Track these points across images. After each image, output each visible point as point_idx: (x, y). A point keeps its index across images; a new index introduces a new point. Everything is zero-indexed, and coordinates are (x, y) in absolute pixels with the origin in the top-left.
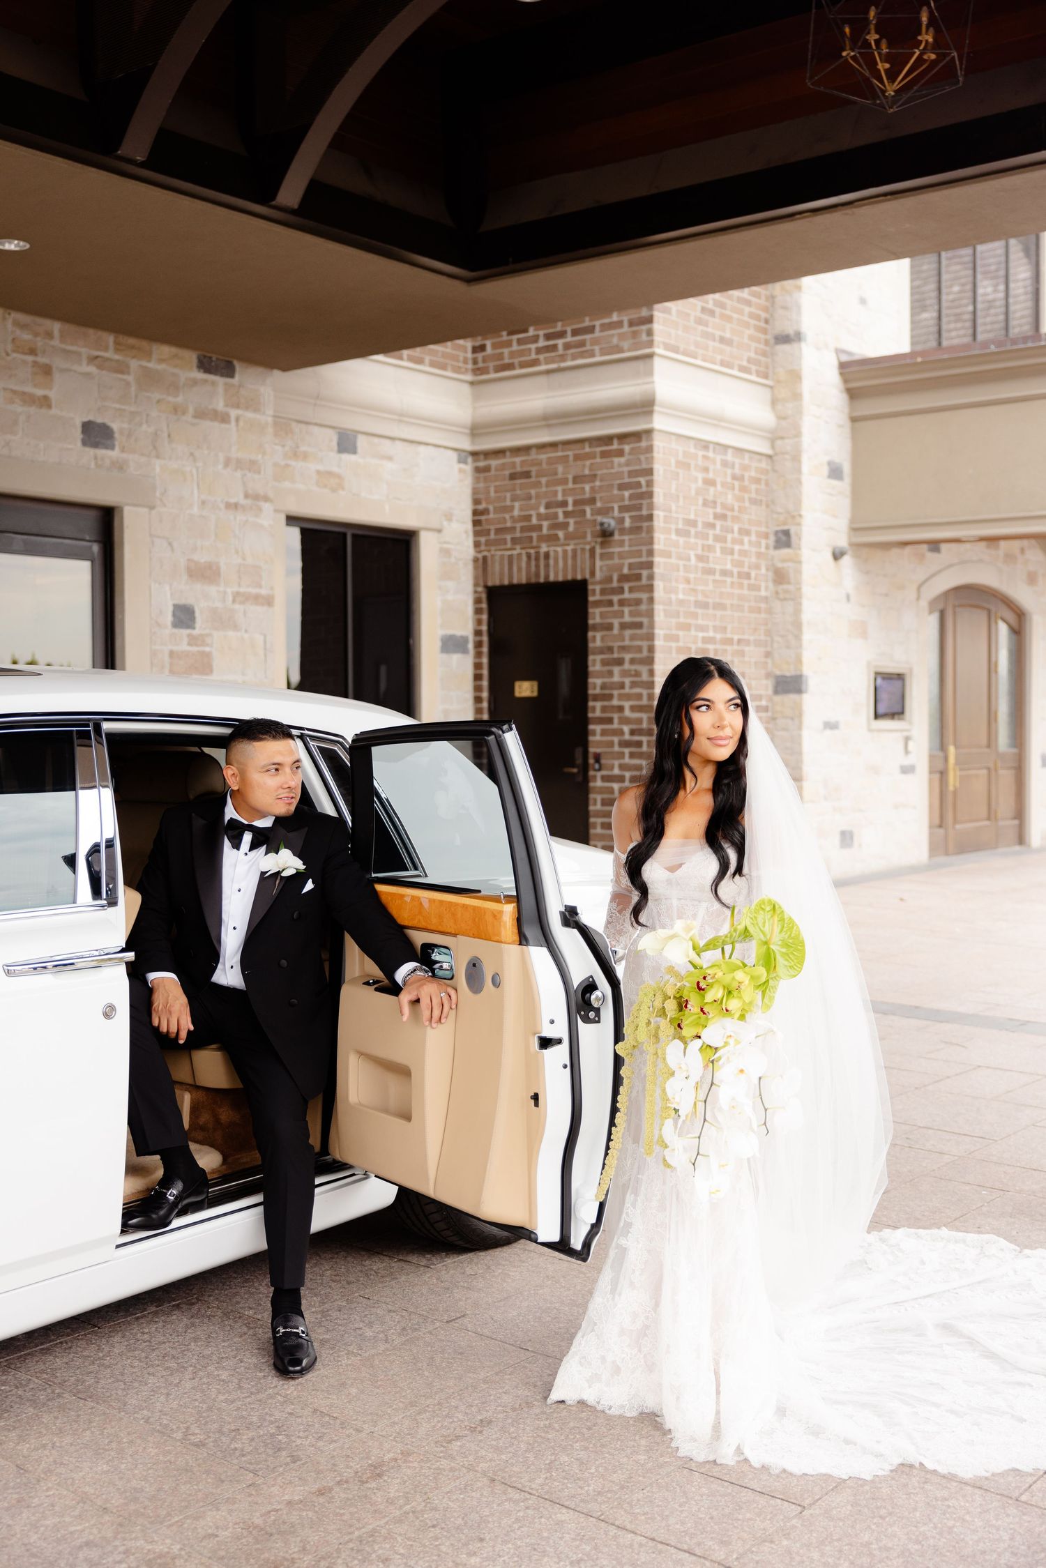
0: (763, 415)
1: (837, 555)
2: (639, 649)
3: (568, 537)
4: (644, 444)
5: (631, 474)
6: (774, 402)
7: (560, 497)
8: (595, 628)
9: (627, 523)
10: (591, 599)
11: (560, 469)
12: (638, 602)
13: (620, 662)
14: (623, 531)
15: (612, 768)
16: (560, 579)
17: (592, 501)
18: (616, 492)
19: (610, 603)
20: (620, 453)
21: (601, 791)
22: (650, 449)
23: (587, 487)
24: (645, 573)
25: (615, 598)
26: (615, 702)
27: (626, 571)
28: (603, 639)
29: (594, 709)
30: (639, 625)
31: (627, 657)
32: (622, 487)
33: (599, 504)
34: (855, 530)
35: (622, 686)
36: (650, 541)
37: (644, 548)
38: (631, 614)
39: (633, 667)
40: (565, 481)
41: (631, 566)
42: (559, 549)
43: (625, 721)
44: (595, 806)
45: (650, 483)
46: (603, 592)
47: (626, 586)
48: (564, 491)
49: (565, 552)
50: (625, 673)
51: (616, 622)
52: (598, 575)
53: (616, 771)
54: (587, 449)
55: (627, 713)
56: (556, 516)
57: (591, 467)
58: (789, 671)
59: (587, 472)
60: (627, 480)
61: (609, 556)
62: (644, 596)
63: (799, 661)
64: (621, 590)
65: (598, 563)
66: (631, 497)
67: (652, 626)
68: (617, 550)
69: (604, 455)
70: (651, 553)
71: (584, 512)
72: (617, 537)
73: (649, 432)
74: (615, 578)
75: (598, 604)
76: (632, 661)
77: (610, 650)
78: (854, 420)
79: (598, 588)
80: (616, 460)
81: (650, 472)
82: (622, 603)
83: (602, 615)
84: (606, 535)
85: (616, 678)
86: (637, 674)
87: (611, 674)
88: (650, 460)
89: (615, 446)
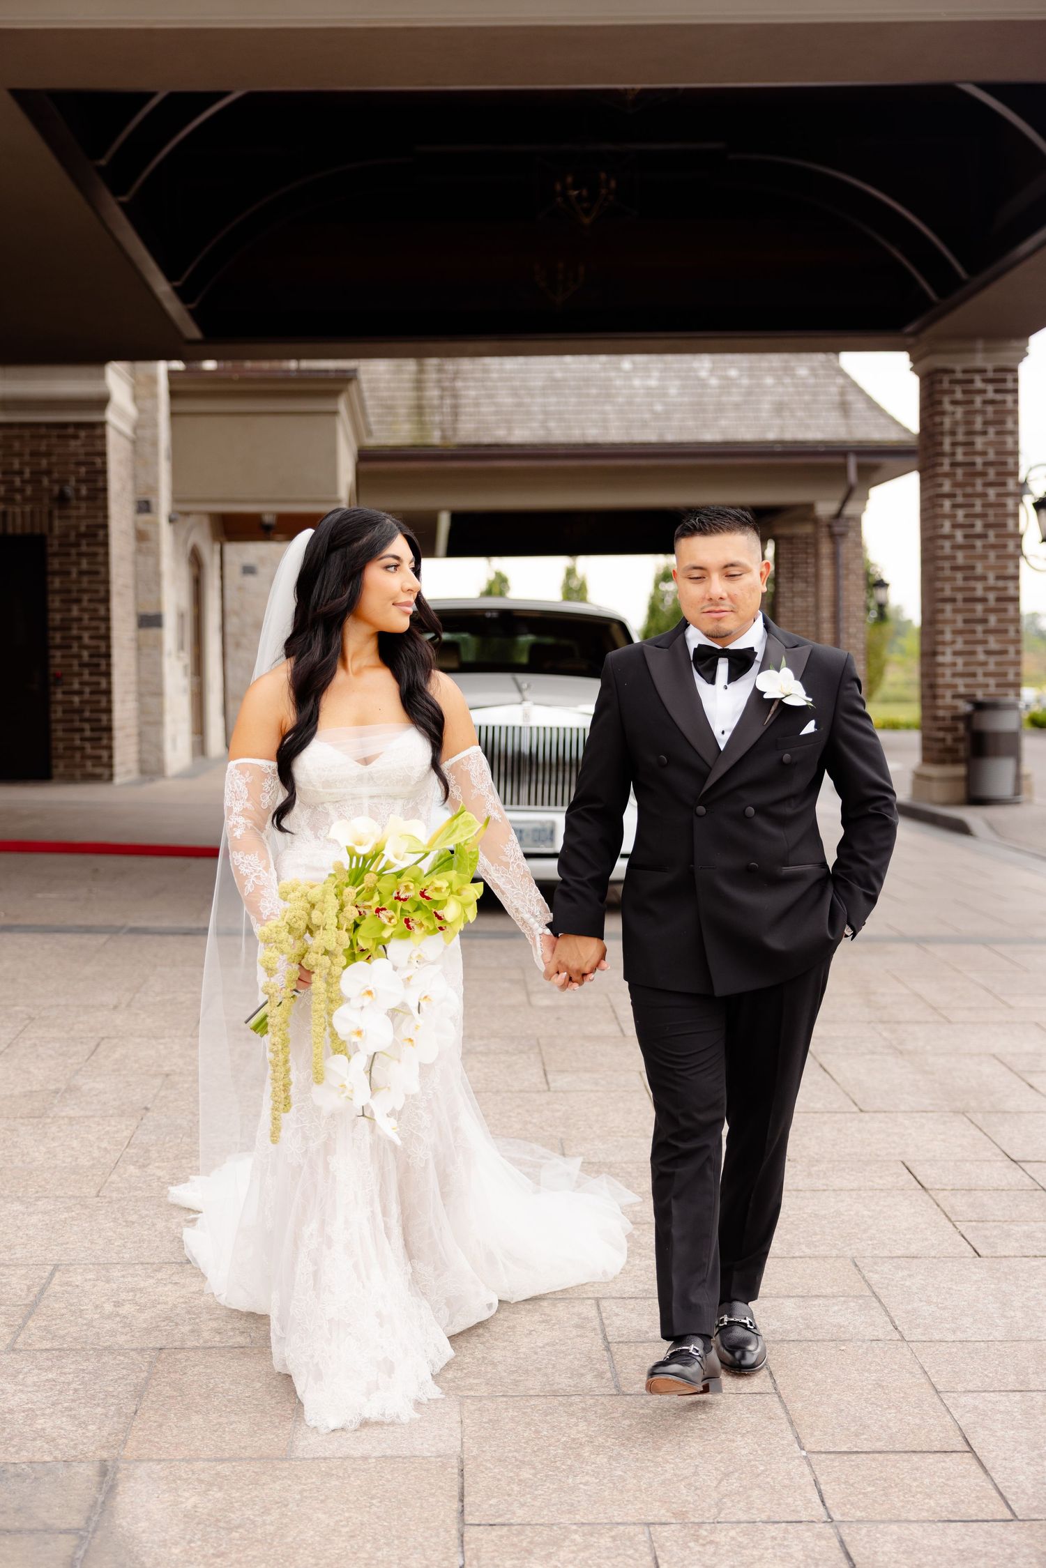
0: (131, 410)
1: (171, 521)
2: (97, 591)
3: (26, 500)
4: (98, 432)
5: (87, 454)
6: (135, 398)
7: (16, 466)
8: (55, 573)
9: (84, 492)
10: (50, 550)
11: (17, 445)
12: (95, 555)
13: (78, 601)
14: (79, 498)
15: (71, 684)
16: (19, 531)
17: (48, 473)
18: (72, 467)
19: (68, 554)
20: (76, 437)
21: (62, 702)
22: (103, 437)
23: (44, 462)
24: (101, 533)
25: (73, 551)
26: (75, 632)
27: (83, 529)
28: (62, 582)
29: (53, 638)
30: (97, 573)
31: (86, 597)
32: (79, 464)
33: (56, 475)
34: (176, 499)
35: (80, 619)
36: (105, 508)
37: (101, 514)
38: (89, 563)
39: (92, 606)
40: (20, 455)
41: (88, 526)
42: (18, 510)
43: (82, 647)
44: (58, 713)
45: (105, 463)
46: (60, 545)
47: (84, 542)
48: (21, 464)
49: (23, 513)
50: (82, 610)
51: (74, 571)
52: (57, 531)
53: (76, 686)
54: (43, 431)
55: (86, 641)
56: (12, 482)
57: (48, 446)
58: (151, 611)
59: (43, 448)
60: (82, 458)
61: (68, 517)
62: (101, 550)
63: (159, 602)
64: (78, 545)
65: (57, 523)
66: (87, 472)
67: (107, 573)
68: (74, 513)
69: (59, 437)
70: (106, 517)
71: (40, 482)
72: (74, 503)
73: (103, 424)
74: (73, 534)
75: (55, 555)
76: (90, 601)
77: (69, 591)
78: (173, 414)
79: (56, 542)
80: (73, 443)
81: (103, 454)
82: (80, 555)
83: (61, 564)
84: (62, 499)
85: (75, 612)
86: (96, 610)
87: (69, 610)
88: (104, 445)
89: (71, 431)
